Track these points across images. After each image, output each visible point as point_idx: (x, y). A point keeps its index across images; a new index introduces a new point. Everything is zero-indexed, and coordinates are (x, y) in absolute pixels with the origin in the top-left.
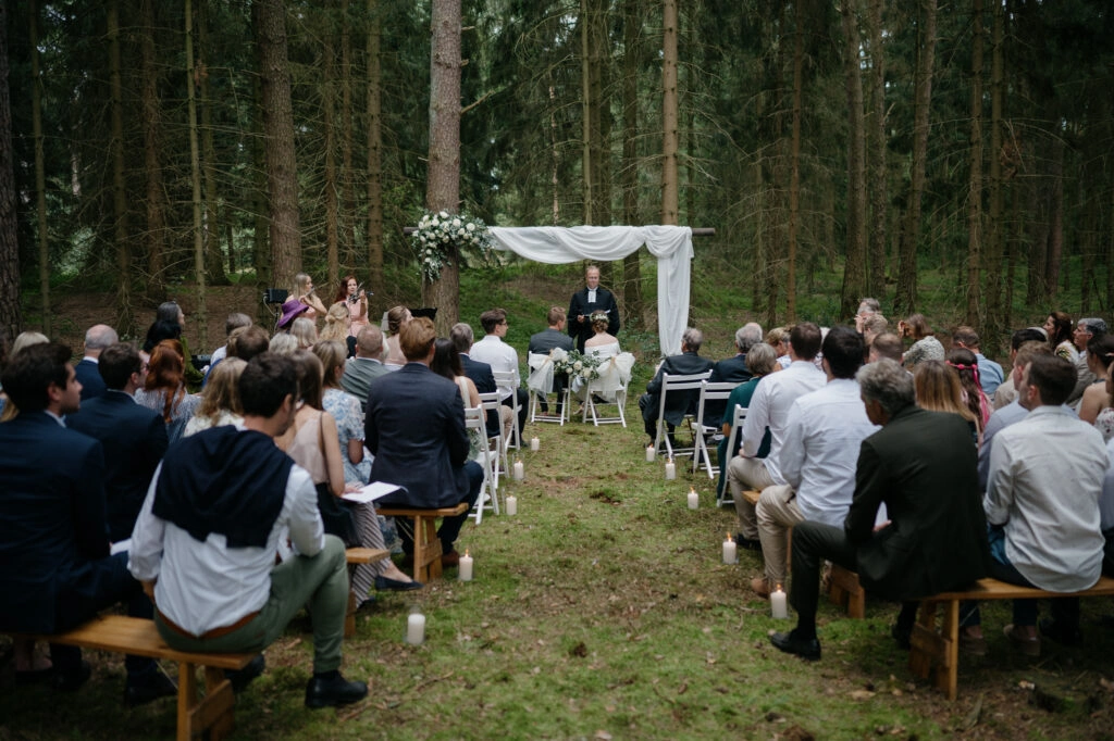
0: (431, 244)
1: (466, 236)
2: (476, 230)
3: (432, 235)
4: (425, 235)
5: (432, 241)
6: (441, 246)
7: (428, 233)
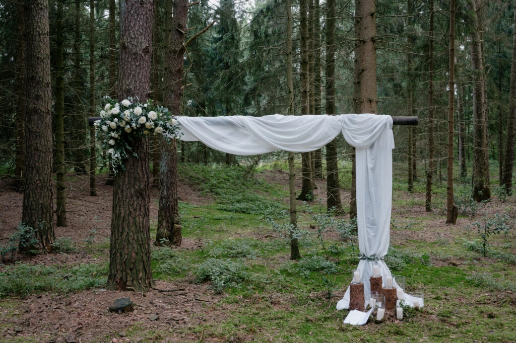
0: (113, 134)
1: (149, 124)
2: (159, 118)
3: (113, 125)
4: (106, 124)
5: (113, 130)
6: (124, 135)
7: (108, 122)
